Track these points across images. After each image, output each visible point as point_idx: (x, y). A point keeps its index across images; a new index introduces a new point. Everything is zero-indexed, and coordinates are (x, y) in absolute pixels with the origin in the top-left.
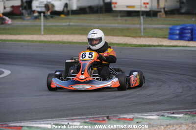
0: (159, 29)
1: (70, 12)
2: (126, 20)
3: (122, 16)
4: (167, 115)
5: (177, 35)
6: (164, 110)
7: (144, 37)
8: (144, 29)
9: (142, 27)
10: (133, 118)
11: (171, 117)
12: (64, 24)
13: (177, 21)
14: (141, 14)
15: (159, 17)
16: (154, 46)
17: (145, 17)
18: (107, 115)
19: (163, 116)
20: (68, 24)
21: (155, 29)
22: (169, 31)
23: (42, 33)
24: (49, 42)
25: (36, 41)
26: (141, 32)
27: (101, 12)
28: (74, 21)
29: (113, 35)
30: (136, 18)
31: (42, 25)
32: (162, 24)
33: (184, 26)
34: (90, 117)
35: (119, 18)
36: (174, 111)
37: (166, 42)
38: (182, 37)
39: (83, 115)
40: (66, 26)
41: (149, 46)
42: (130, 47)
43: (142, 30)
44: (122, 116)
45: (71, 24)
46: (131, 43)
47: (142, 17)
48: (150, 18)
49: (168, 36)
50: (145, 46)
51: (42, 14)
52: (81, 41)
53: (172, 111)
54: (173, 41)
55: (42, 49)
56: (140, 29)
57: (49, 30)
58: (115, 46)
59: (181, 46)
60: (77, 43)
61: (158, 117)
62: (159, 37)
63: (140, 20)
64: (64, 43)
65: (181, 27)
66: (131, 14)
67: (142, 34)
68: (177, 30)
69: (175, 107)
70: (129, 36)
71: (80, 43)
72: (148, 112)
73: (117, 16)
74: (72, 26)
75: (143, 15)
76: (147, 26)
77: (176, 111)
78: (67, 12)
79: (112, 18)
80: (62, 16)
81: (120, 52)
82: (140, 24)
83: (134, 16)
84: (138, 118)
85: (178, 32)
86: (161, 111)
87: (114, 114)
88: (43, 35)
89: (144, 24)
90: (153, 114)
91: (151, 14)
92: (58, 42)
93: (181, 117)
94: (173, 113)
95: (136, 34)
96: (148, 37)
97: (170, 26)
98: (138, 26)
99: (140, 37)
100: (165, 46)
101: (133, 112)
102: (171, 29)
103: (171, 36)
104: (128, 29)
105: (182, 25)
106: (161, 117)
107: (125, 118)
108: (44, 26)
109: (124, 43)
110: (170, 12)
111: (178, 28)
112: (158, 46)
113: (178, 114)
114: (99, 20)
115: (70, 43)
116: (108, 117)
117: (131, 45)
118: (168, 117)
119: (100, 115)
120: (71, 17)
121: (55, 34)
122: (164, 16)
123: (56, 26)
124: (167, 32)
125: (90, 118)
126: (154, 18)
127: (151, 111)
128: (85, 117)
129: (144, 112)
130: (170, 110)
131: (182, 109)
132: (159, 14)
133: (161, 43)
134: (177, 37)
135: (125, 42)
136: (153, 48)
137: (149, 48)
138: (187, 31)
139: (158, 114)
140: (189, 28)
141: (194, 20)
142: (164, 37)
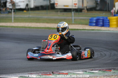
0: (84, 19)
1: (30, 9)
2: (63, 14)
3: (61, 12)
4: (88, 71)
5: (94, 23)
6: (86, 68)
7: (74, 24)
8: (74, 19)
9: (73, 18)
10: (68, 73)
11: (91, 72)
12: (26, 16)
13: (94, 15)
14: (72, 10)
15: (83, 12)
16: (80, 30)
17: (75, 12)
18: (52, 71)
20: (28, 16)
21: (81, 19)
22: (89, 21)
23: (13, 21)
24: (17, 27)
25: (9, 26)
26: (72, 22)
27: (48, 9)
28: (32, 14)
30: (69, 13)
31: (13, 16)
32: (85, 17)
33: (98, 18)
35: (59, 13)
36: (92, 69)
37: (88, 27)
38: (97, 24)
39: (38, 71)
40: (27, 17)
43: (73, 20)
44: (61, 72)
45: (30, 16)
47: (73, 12)
48: (77, 13)
49: (88, 24)
50: (75, 30)
51: (13, 10)
52: (36, 27)
53: (91, 69)
54: (91, 27)
55: (12, 31)
56: (72, 19)
57: (17, 20)
59: (96, 30)
60: (33, 28)
62: (83, 24)
63: (72, 14)
64: (25, 27)
65: (97, 18)
66: (66, 10)
67: (73, 22)
68: (94, 20)
69: (93, 66)
71: (36, 28)
72: (77, 69)
73: (58, 12)
74: (31, 17)
75: (73, 11)
77: (94, 69)
78: (27, 9)
79: (55, 13)
80: (25, 11)
82: (72, 16)
83: (68, 12)
84: (71, 73)
85: (95, 21)
86: (85, 69)
88: (13, 22)
89: (74, 16)
90: (80, 71)
91: (78, 10)
92: (22, 27)
94: (92, 70)
95: (69, 22)
96: (77, 24)
97: (90, 18)
98: (71, 18)
99: (72, 24)
100: (87, 30)
101: (68, 69)
102: (90, 20)
103: (90, 24)
104: (65, 19)
105: (97, 17)
106: (85, 73)
107: (63, 73)
108: (14, 17)
110: (90, 10)
111: (95, 19)
112: (83, 30)
113: (95, 71)
114: (47, 14)
115: (29, 27)
119: (48, 71)
120: (30, 12)
121: (20, 22)
122: (86, 11)
123: (21, 17)
124: (88, 22)
125: (42, 73)
126: (80, 13)
127: (79, 69)
129: (74, 69)
131: (97, 68)
132: (83, 10)
133: (84, 28)
134: (94, 24)
136: (79, 31)
137: (77, 31)
138: (100, 21)
139: (83, 71)
140: (101, 19)
141: (104, 14)
142: (86, 24)
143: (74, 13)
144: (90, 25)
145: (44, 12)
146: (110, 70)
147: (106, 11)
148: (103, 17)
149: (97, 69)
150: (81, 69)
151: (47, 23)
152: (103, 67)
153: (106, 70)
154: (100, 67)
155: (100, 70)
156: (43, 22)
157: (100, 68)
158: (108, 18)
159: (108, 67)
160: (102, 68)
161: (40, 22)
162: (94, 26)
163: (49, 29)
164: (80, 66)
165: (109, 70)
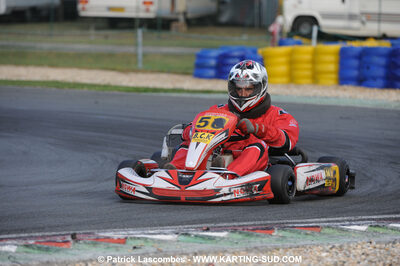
2: (106, 37)
3: (98, 28)
4: (195, 233)
5: (211, 68)
6: (188, 223)
7: (144, 71)
8: (145, 55)
9: (140, 50)
10: (126, 238)
11: (203, 237)
13: (212, 39)
14: (137, 24)
15: (173, 31)
16: (165, 91)
17: (145, 30)
18: (72, 232)
19: (186, 234)
21: (167, 55)
22: (194, 60)
26: (136, 63)
27: (56, 20)
29: (80, 67)
30: (127, 34)
32: (178, 46)
33: (226, 51)
34: (37, 234)
35: (92, 32)
36: (208, 225)
37: (189, 83)
38: (221, 72)
41: (155, 90)
42: (116, 92)
43: (140, 57)
44: (102, 234)
46: (118, 84)
47: (140, 32)
48: (155, 34)
49: (192, 71)
50: (146, 90)
53: (205, 226)
54: (203, 81)
56: (136, 55)
58: (85, 89)
59: (219, 92)
61: (176, 236)
62: (175, 73)
63: (136, 37)
65: (221, 52)
66: (116, 24)
67: (140, 65)
68: (210, 58)
69: (211, 216)
70: (113, 69)
72: (156, 226)
73: (88, 28)
75: (141, 26)
76: (151, 49)
77: (213, 225)
79: (78, 32)
81: (96, 103)
82: (136, 45)
83: (124, 28)
84: (135, 238)
85: (213, 62)
86: (182, 224)
87: (86, 229)
89: (144, 45)
90: (166, 231)
91: (158, 25)
93: (223, 238)
94: (208, 230)
95: (127, 64)
96: (153, 71)
97: (198, 51)
98: (131, 49)
99: (137, 71)
100: (188, 91)
101: (124, 226)
102: (199, 56)
103: (200, 70)
104: (111, 55)
105: (222, 48)
106: (182, 238)
107: (108, 238)
109: (103, 83)
110: (197, 22)
111: (215, 53)
112: (174, 90)
113: (218, 231)
114: (50, 35)
116: (74, 236)
117: (117, 88)
118: (196, 236)
119: (57, 231)
122: (184, 28)
124: (191, 63)
125: (36, 237)
126: (164, 34)
127: (161, 225)
128: (26, 235)
129: (147, 226)
130: (201, 222)
131: (224, 221)
132: (174, 25)
133: (178, 85)
134: (212, 72)
135: (106, 82)
136: (162, 94)
137: (155, 94)
138: (231, 61)
139: (177, 231)
140: (236, 54)
141: (245, 37)
142: (185, 73)
143: (143, 33)
144: (199, 76)
145: (40, 29)
146: (267, 229)
147: (252, 26)
148: (243, 49)
149: (225, 224)
150: (169, 225)
151: (53, 65)
152: (245, 221)
153: (253, 230)
154: (234, 221)
155: (234, 230)
156: (40, 65)
157: (235, 224)
158: (260, 51)
159: (260, 220)
160: (241, 224)
161: (27, 65)
162: (210, 78)
163: (58, 87)
164: (164, 215)
165: (263, 229)
